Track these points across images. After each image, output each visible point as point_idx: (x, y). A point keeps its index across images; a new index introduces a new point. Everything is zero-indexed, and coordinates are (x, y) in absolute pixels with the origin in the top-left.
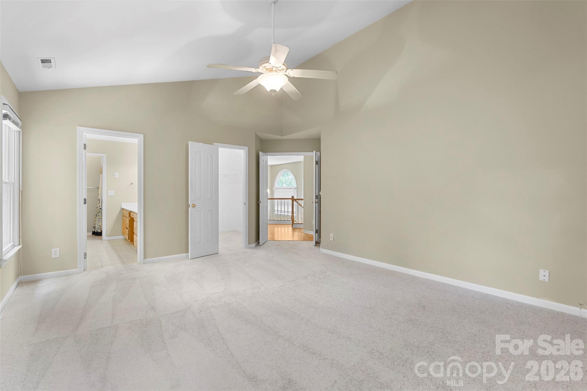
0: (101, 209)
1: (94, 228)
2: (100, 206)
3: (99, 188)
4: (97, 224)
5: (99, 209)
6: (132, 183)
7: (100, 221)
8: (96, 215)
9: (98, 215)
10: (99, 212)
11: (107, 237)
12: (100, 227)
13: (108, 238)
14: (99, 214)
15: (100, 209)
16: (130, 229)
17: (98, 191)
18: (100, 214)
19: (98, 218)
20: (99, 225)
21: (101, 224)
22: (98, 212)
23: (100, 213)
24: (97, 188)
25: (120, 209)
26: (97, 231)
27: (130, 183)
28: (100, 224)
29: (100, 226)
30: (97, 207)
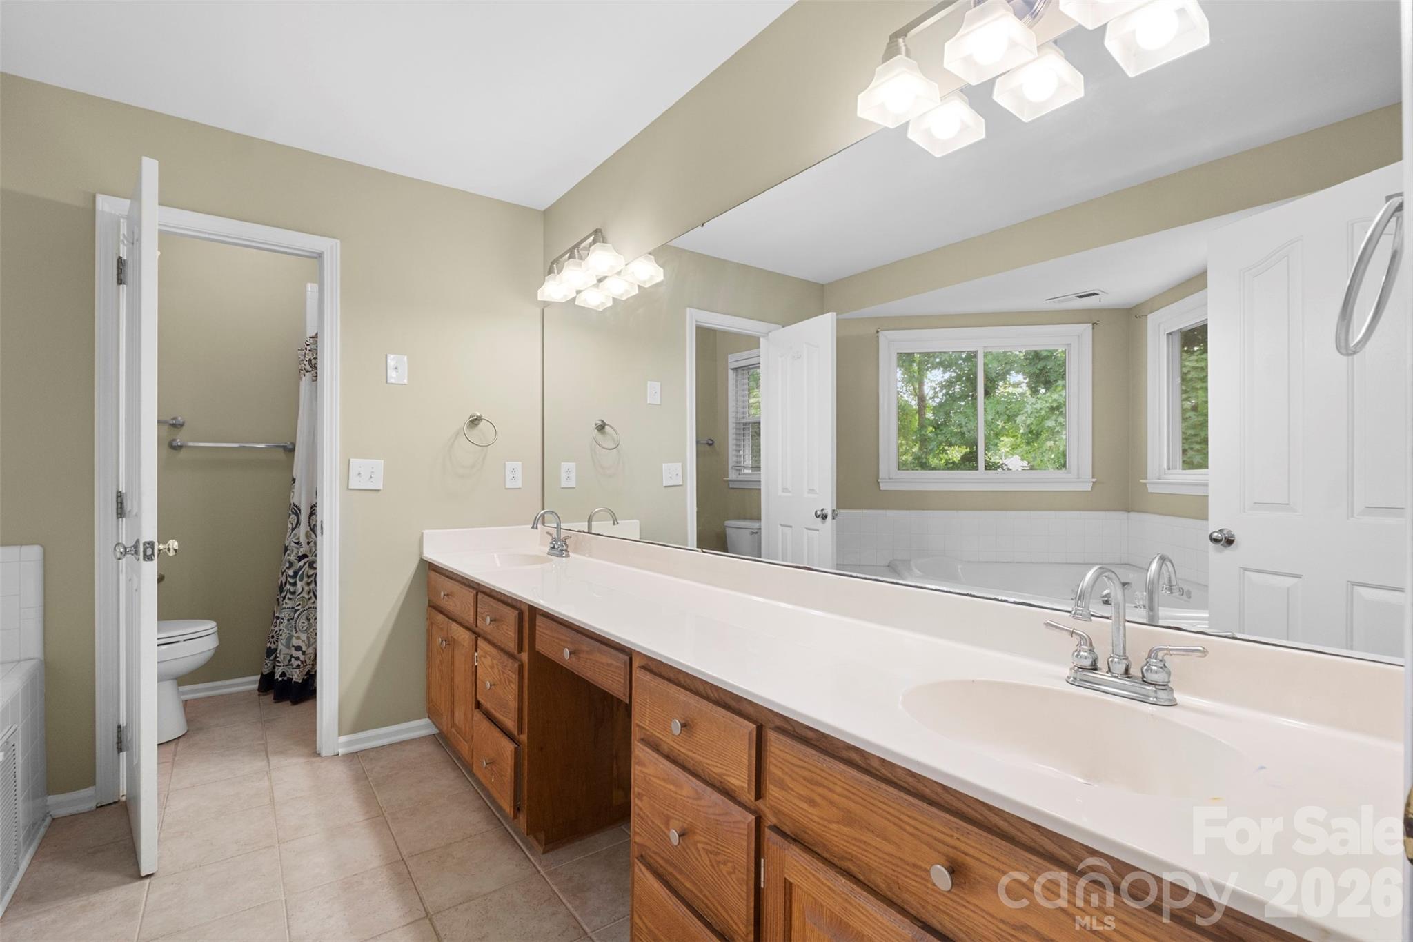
0: (305, 556)
1: (268, 656)
2: (303, 540)
3: (292, 450)
4: (283, 640)
5: (292, 558)
6: (479, 419)
7: (299, 625)
8: (281, 589)
9: (292, 589)
10: (296, 574)
11: (343, 739)
12: (299, 654)
13: (349, 743)
14: (294, 584)
15: (300, 558)
16: (524, 738)
17: (290, 466)
18: (299, 584)
19: (290, 604)
20: (295, 642)
21: (304, 636)
22: (291, 572)
23: (301, 580)
24: (285, 448)
25: (413, 565)
26: (283, 674)
27: (466, 420)
28: (298, 638)
29: (298, 648)
30: (286, 549)
